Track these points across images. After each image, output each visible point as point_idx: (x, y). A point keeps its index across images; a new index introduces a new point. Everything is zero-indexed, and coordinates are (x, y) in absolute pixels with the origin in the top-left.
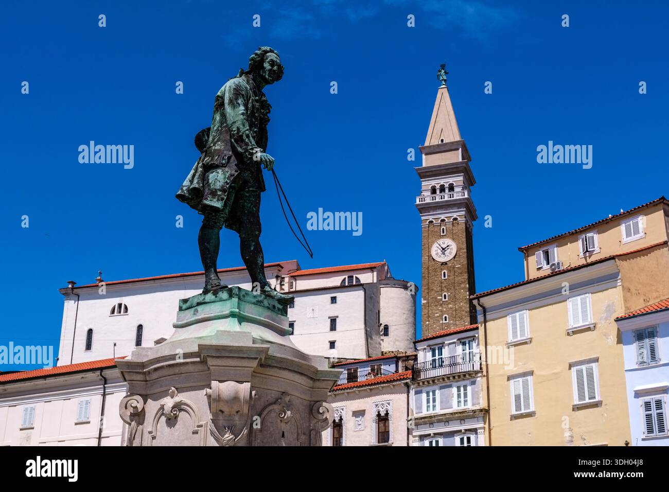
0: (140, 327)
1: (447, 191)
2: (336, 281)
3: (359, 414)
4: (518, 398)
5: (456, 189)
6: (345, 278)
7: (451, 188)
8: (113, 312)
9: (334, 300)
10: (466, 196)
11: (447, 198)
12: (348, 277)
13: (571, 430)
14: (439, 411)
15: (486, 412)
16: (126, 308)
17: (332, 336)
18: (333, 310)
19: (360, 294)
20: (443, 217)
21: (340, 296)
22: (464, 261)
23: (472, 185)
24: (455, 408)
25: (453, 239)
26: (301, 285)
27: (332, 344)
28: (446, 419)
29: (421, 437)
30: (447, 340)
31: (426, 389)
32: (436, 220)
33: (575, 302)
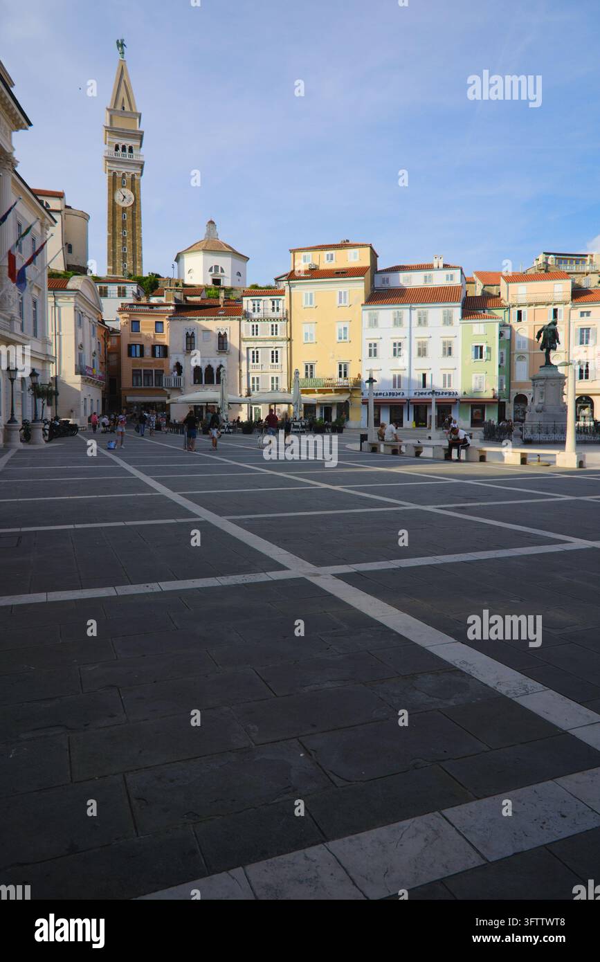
1: (127, 150)
3: (206, 330)
4: (306, 334)
5: (135, 152)
7: (131, 148)
11: (126, 158)
13: (333, 352)
14: (260, 336)
15: (290, 340)
20: (123, 171)
24: (270, 336)
25: (132, 191)
28: (265, 340)
29: (248, 348)
30: (263, 298)
31: (252, 324)
32: (119, 172)
33: (340, 292)
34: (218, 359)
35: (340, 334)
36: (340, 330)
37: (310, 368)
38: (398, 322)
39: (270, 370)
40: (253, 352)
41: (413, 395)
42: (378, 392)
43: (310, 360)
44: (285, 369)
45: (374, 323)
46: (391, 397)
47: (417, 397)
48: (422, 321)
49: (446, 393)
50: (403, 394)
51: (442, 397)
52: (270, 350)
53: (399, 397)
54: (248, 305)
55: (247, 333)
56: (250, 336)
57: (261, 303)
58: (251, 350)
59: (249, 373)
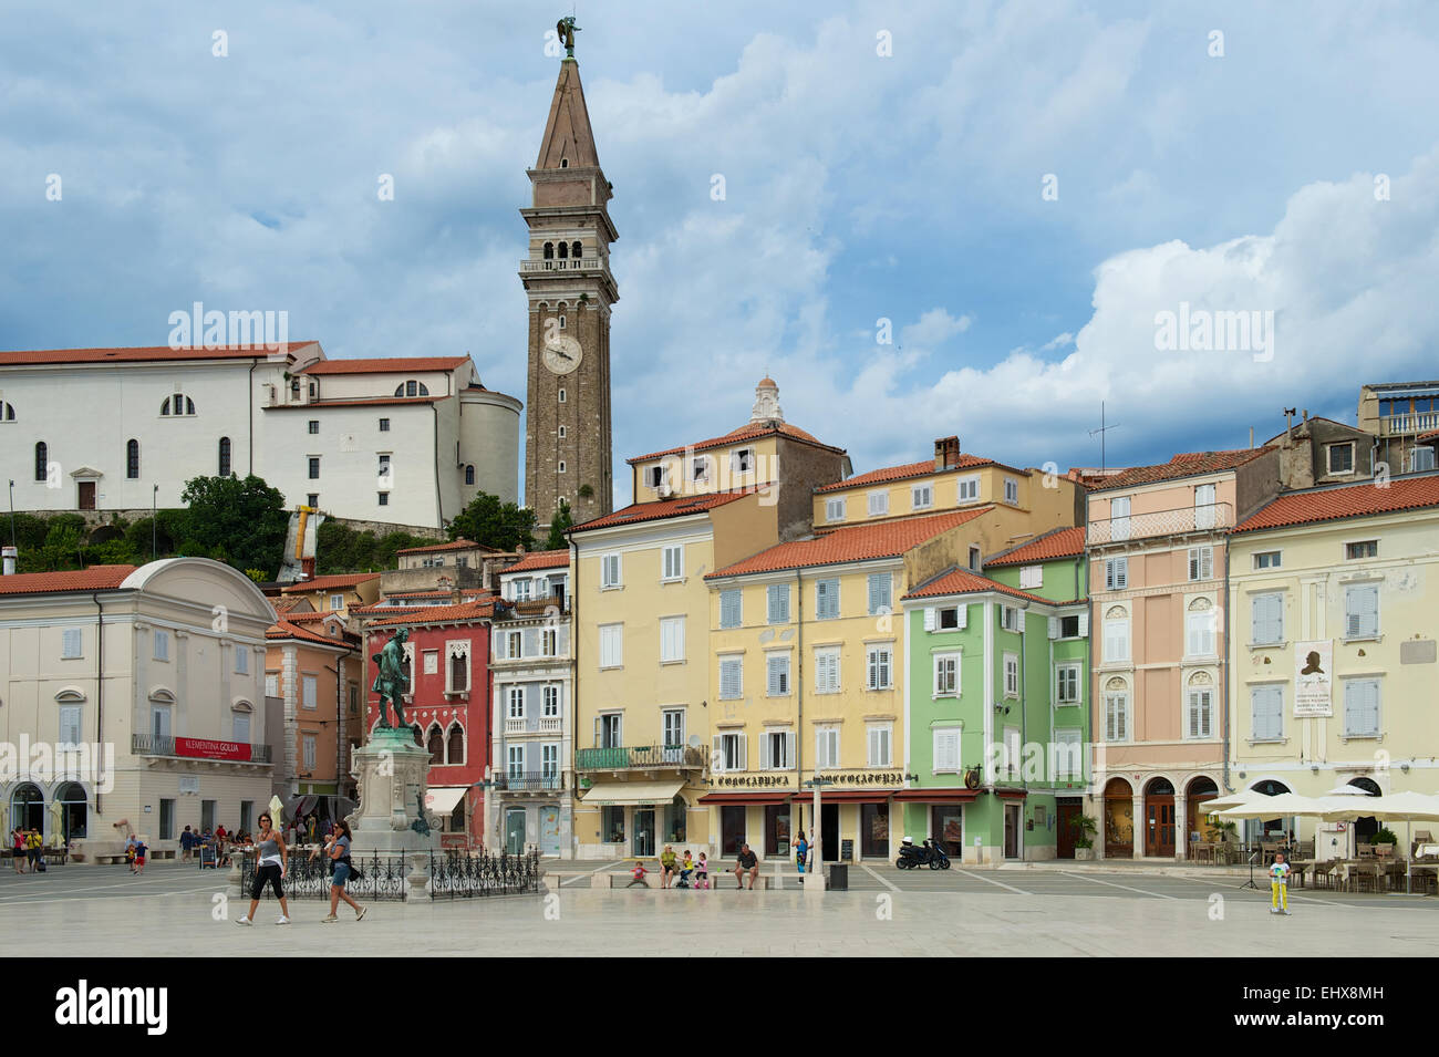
0: (41, 447)
1: (570, 253)
2: (386, 387)
5: (585, 254)
6: (402, 385)
7: (577, 247)
9: (384, 424)
10: (600, 268)
11: (568, 269)
12: (408, 382)
14: (525, 658)
15: (575, 664)
16: (10, 410)
17: (384, 484)
18: (384, 442)
19: (427, 415)
20: (562, 298)
21: (396, 416)
22: (594, 377)
23: (613, 241)
24: (541, 656)
25: (578, 338)
26: (332, 389)
27: (383, 498)
28: (531, 667)
29: (504, 686)
30: (535, 575)
31: (508, 632)
32: (552, 302)
33: (669, 551)
34: (451, 713)
35: (669, 645)
37: (612, 723)
38: (779, 612)
39: (542, 730)
40: (513, 692)
41: (807, 785)
42: (738, 776)
43: (609, 707)
44: (568, 731)
45: (732, 618)
46: (764, 789)
48: (828, 609)
49: (878, 778)
50: (787, 781)
51: (868, 787)
52: (543, 687)
53: (779, 788)
54: (510, 591)
55: (501, 653)
56: (507, 659)
57: (532, 586)
58: (509, 690)
59: (503, 739)
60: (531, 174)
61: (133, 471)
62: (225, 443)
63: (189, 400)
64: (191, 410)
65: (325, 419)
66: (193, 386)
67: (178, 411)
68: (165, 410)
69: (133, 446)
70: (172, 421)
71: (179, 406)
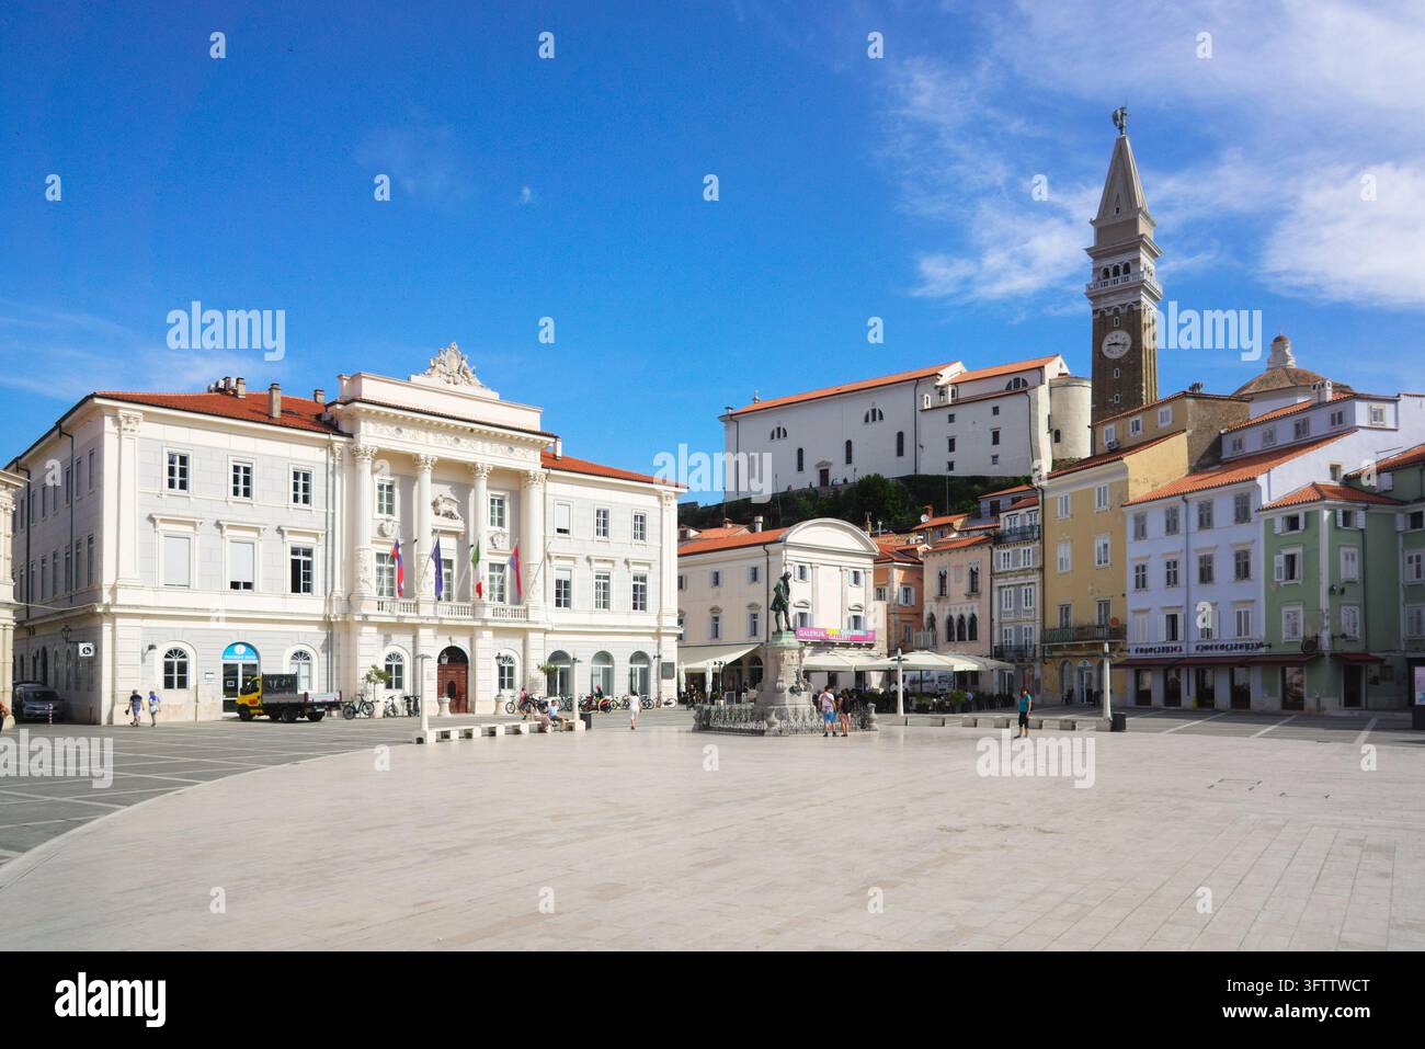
0: (800, 451)
1: (1121, 273)
2: (1001, 385)
3: (959, 567)
4: (1061, 560)
5: (1132, 270)
6: (1011, 382)
7: (1127, 268)
8: (773, 438)
9: (996, 411)
11: (1120, 283)
12: (1015, 380)
13: (1092, 584)
14: (1011, 568)
15: (1042, 569)
16: (785, 431)
17: (995, 450)
19: (1024, 401)
20: (1116, 304)
21: (1002, 404)
22: (1139, 356)
24: (1022, 567)
25: (1129, 332)
26: (965, 392)
27: (995, 458)
28: (1015, 574)
29: (1000, 588)
30: (1020, 512)
31: (1003, 551)
32: (1109, 309)
33: (1100, 489)
34: (970, 606)
35: (1099, 555)
36: (1099, 549)
37: (1065, 610)
38: (1172, 526)
39: (1023, 617)
40: (1008, 592)
41: (1193, 650)
42: (1149, 647)
43: (1065, 600)
44: (1038, 617)
45: (1141, 531)
46: (1165, 655)
47: (1199, 654)
48: (1204, 521)
49: (1241, 646)
50: (1181, 650)
51: (1235, 653)
52: (1024, 588)
53: (1175, 654)
54: (1005, 523)
55: (999, 565)
56: (1002, 569)
57: (1018, 519)
58: (1004, 590)
59: (1001, 624)
60: (1092, 222)
61: (849, 460)
62: (900, 436)
63: (880, 412)
64: (881, 418)
65: (959, 412)
66: (883, 402)
67: (874, 419)
68: (867, 420)
69: (849, 444)
70: (872, 426)
71: (875, 416)
